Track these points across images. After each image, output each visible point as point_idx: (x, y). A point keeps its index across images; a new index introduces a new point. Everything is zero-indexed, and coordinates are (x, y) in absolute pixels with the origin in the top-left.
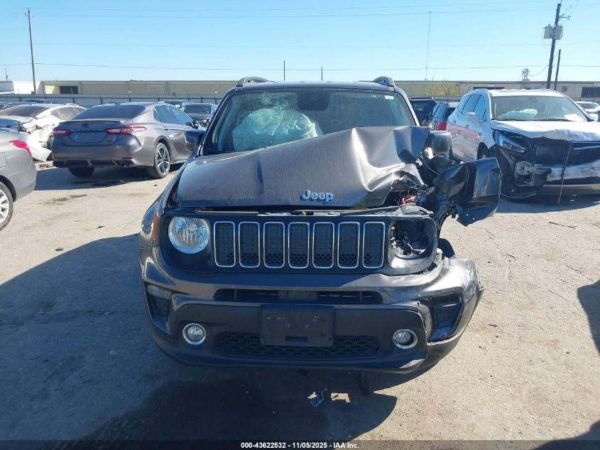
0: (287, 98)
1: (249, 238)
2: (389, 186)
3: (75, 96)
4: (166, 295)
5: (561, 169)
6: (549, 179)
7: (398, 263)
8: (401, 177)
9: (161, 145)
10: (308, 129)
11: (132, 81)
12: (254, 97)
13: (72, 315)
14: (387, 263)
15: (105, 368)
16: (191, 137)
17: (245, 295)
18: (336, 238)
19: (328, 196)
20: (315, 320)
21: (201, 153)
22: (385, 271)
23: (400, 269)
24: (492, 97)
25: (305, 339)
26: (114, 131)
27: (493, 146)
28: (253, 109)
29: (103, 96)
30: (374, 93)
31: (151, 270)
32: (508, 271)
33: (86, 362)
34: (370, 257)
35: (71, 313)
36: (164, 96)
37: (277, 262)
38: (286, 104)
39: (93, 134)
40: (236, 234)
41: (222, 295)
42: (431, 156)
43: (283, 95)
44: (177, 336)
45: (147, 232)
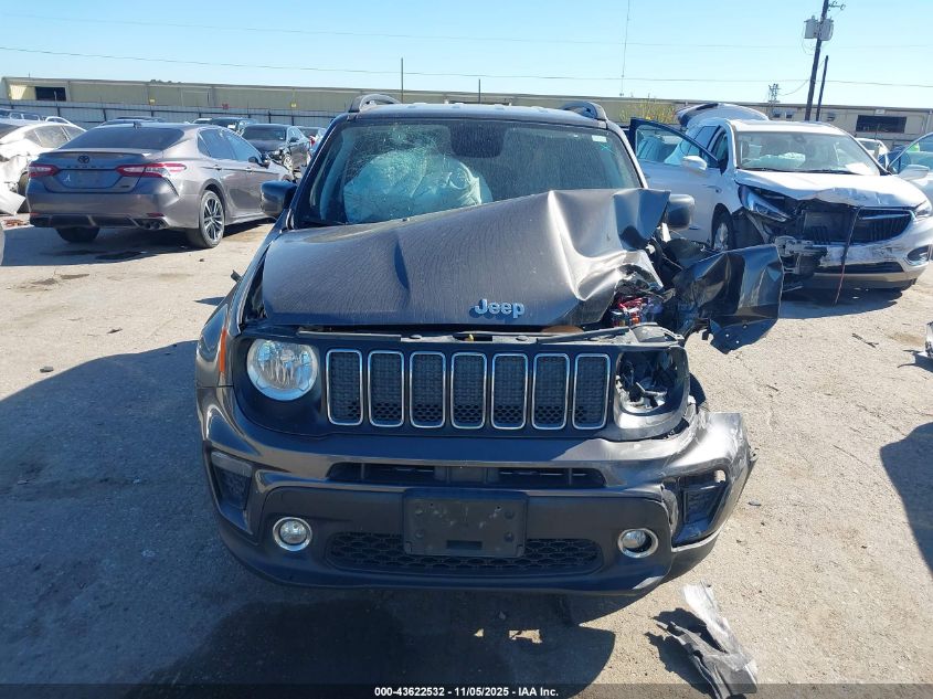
0: (433, 134)
1: (385, 378)
2: (610, 291)
3: (61, 104)
4: (245, 470)
5: (841, 248)
6: (824, 264)
7: (629, 421)
8: (628, 274)
9: (210, 194)
10: (470, 188)
11: (153, 81)
12: (379, 130)
13: (75, 486)
14: (612, 420)
15: (137, 581)
16: (272, 194)
17: (379, 474)
18: (530, 379)
19: (518, 310)
20: (495, 515)
21: (292, 224)
22: (608, 434)
23: (632, 430)
24: (737, 134)
25: (478, 545)
26: (132, 169)
27: (738, 211)
28: (377, 152)
29: (108, 106)
30: (576, 131)
31: (217, 426)
32: (770, 414)
33: (103, 571)
34: (585, 412)
35: (73, 483)
36: (209, 110)
37: (432, 418)
38: (433, 145)
39: (96, 173)
40: (364, 371)
41: (342, 473)
42: (666, 237)
43: (428, 128)
44: (263, 535)
45: (209, 359)
